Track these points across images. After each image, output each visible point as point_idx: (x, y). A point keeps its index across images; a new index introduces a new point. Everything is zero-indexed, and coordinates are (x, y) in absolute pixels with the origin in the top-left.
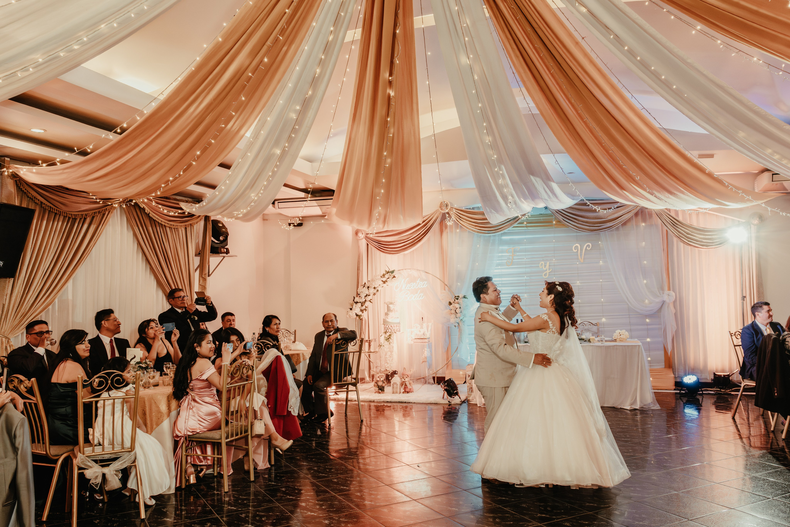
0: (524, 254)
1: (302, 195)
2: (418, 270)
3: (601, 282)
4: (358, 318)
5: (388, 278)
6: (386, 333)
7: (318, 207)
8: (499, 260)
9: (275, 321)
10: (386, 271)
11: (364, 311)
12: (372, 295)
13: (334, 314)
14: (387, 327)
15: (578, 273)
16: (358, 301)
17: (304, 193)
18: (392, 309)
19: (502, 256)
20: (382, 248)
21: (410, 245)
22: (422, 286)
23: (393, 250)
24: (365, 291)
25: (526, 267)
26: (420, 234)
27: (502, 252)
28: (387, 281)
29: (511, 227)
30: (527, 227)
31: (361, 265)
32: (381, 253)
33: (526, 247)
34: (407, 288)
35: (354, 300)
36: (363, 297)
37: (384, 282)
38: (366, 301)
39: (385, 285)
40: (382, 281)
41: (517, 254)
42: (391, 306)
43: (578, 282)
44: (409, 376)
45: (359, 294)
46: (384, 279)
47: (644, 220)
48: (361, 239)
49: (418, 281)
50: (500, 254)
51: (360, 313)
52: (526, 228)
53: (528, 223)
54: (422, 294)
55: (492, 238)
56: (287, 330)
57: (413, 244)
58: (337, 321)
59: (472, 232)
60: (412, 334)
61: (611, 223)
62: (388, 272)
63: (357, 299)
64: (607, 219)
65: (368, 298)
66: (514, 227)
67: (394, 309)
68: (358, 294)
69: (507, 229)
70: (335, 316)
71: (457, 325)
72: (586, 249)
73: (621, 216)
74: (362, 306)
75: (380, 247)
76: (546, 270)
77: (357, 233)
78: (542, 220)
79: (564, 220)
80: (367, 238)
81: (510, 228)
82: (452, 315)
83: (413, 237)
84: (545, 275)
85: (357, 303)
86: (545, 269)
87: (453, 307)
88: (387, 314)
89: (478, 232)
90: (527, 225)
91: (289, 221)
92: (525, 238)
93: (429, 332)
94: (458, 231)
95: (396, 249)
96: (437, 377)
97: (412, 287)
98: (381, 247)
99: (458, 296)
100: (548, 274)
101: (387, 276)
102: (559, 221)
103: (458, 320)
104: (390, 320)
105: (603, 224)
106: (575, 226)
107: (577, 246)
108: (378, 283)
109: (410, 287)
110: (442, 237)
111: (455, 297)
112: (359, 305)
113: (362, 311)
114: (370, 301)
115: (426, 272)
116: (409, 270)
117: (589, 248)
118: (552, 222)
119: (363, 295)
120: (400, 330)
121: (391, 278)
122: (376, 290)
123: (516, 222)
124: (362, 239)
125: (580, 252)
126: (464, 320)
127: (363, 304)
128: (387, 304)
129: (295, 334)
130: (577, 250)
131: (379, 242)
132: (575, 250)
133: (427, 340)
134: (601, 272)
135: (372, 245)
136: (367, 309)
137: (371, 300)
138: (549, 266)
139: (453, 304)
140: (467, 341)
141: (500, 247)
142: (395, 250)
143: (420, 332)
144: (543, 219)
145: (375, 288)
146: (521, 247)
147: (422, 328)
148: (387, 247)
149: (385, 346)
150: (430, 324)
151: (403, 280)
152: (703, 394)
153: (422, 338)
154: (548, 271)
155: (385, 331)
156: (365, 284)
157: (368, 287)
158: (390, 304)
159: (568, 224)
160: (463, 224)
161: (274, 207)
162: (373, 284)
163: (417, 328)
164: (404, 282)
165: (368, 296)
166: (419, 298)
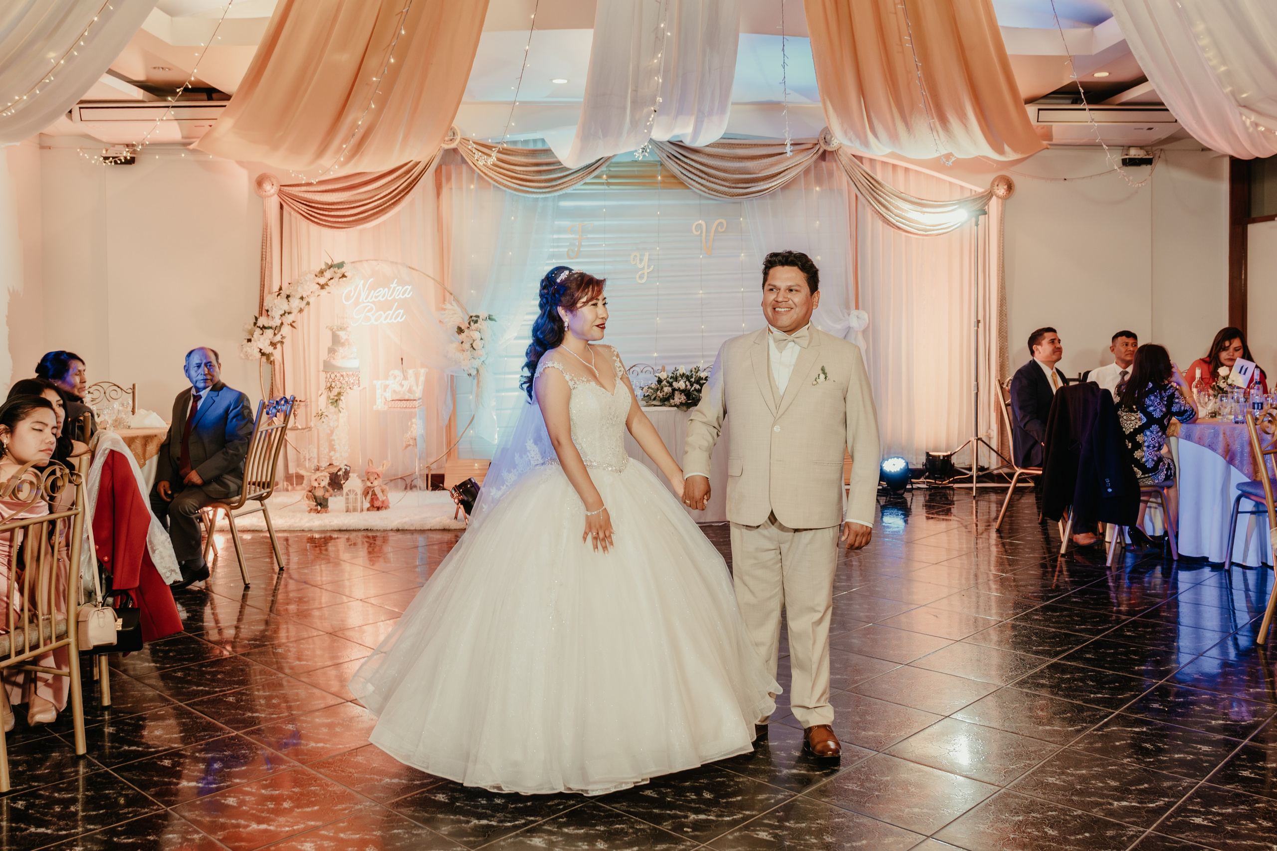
0: (602, 236)
1: (138, 94)
2: (392, 262)
3: (743, 292)
4: (264, 359)
5: (331, 279)
6: (330, 388)
7: (175, 123)
8: (554, 247)
9: (75, 365)
10: (327, 264)
11: (279, 346)
12: (295, 311)
13: (213, 351)
14: (333, 376)
15: (701, 275)
16: (266, 325)
17: (142, 91)
18: (342, 341)
19: (559, 239)
20: (316, 215)
21: (375, 211)
22: (401, 296)
23: (340, 220)
24: (284, 305)
25: (605, 262)
26: (396, 189)
27: (560, 230)
28: (327, 285)
29: (582, 182)
30: (608, 184)
31: (268, 250)
32: (314, 228)
33: (607, 223)
34: (369, 299)
35: (255, 324)
36: (277, 316)
37: (322, 287)
38: (282, 324)
39: (323, 293)
40: (318, 284)
41: (589, 236)
42: (341, 334)
43: (701, 292)
44: (381, 475)
45: (267, 311)
46: (322, 281)
47: (819, 181)
48: (268, 197)
49: (393, 286)
50: (555, 236)
51: (268, 349)
52: (606, 187)
53: (610, 177)
54: (402, 311)
55: (540, 204)
56: (115, 385)
57: (381, 210)
58: (219, 365)
59: (504, 188)
60: (385, 391)
61: (766, 182)
62: (331, 267)
63: (262, 321)
64: (760, 175)
65: (289, 319)
66: (586, 184)
67: (347, 340)
68: (263, 311)
69: (575, 187)
70: (216, 355)
71: (474, 373)
72: (716, 231)
73: (785, 171)
74: (275, 334)
75: (311, 213)
76: (643, 268)
77: (260, 183)
78: (636, 173)
79: (682, 173)
80: (280, 193)
81: (578, 186)
82: (465, 353)
83: (382, 195)
84: (641, 277)
85: (264, 328)
86: (640, 266)
87: (467, 337)
88: (331, 351)
89: (516, 190)
90: (610, 181)
91: (104, 152)
92: (605, 207)
93: (421, 388)
94: (472, 187)
95: (346, 220)
96: (432, 476)
97: (380, 298)
98: (313, 214)
99: (478, 317)
100: (646, 274)
101: (328, 274)
102: (674, 177)
103: (477, 363)
104: (339, 362)
105: (753, 185)
106: (702, 185)
107: (700, 224)
108: (309, 287)
109: (376, 297)
110: (440, 197)
111: (471, 317)
112: (269, 333)
113: (273, 344)
114: (291, 325)
115: (410, 268)
116: (374, 263)
117: (721, 228)
118: (655, 177)
119: (276, 313)
120: (359, 383)
121: (336, 279)
122: (305, 302)
123: (591, 172)
124: (271, 196)
125: (706, 236)
126: (486, 362)
127: (276, 332)
128: (332, 330)
129: (133, 393)
130: (699, 232)
131: (308, 203)
132: (697, 231)
133: (416, 403)
134: (742, 273)
135: (293, 208)
136: (284, 340)
137: (294, 322)
138: (649, 260)
139: (466, 331)
140: (493, 404)
141: (556, 223)
142: (343, 220)
143: (402, 386)
144: (638, 171)
145: (302, 298)
146: (596, 223)
147: (405, 378)
148: (327, 213)
149: (329, 416)
150: (423, 371)
151: (362, 281)
152: (912, 489)
153: (406, 398)
154: (646, 271)
155: (329, 385)
156: (281, 289)
157: (288, 297)
158: (338, 330)
159: (690, 181)
160: (486, 172)
161: (71, 119)
162: (300, 289)
163: (395, 378)
164: (364, 286)
165: (287, 314)
166: (395, 319)
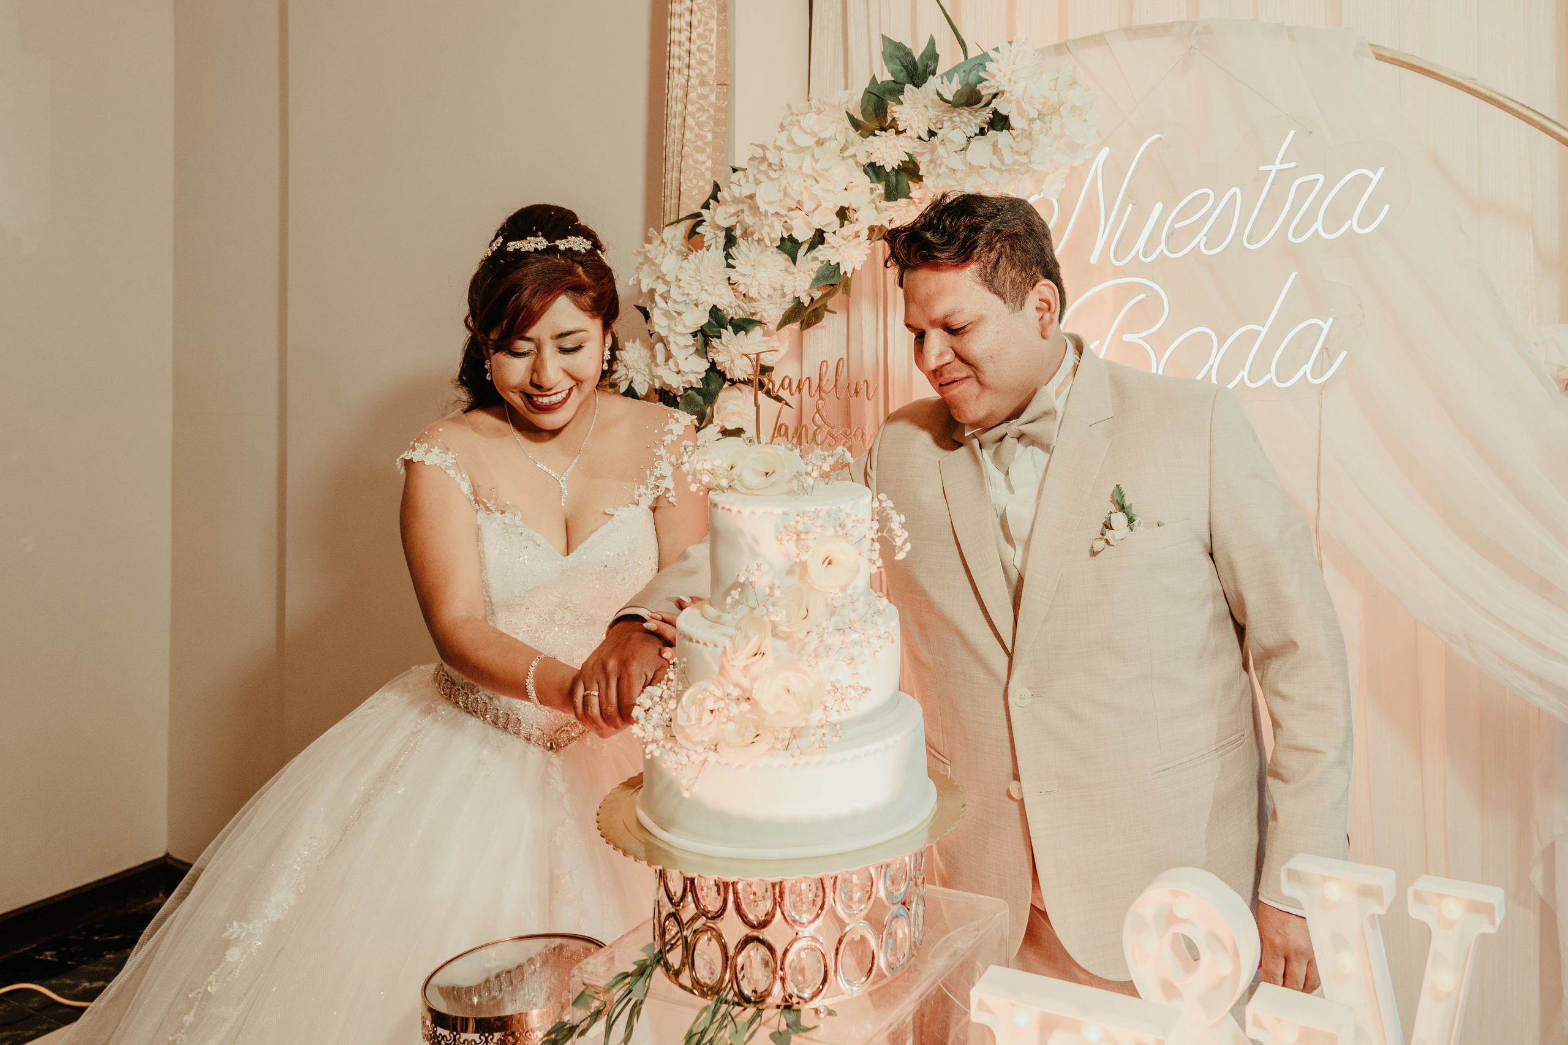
10: (896, 52)
36: (682, 344)
40: (874, 170)
54: (1326, 327)
145: (789, 246)
157: (730, 240)
164: (1114, 171)
165: (727, 333)
166: (1285, 371)
